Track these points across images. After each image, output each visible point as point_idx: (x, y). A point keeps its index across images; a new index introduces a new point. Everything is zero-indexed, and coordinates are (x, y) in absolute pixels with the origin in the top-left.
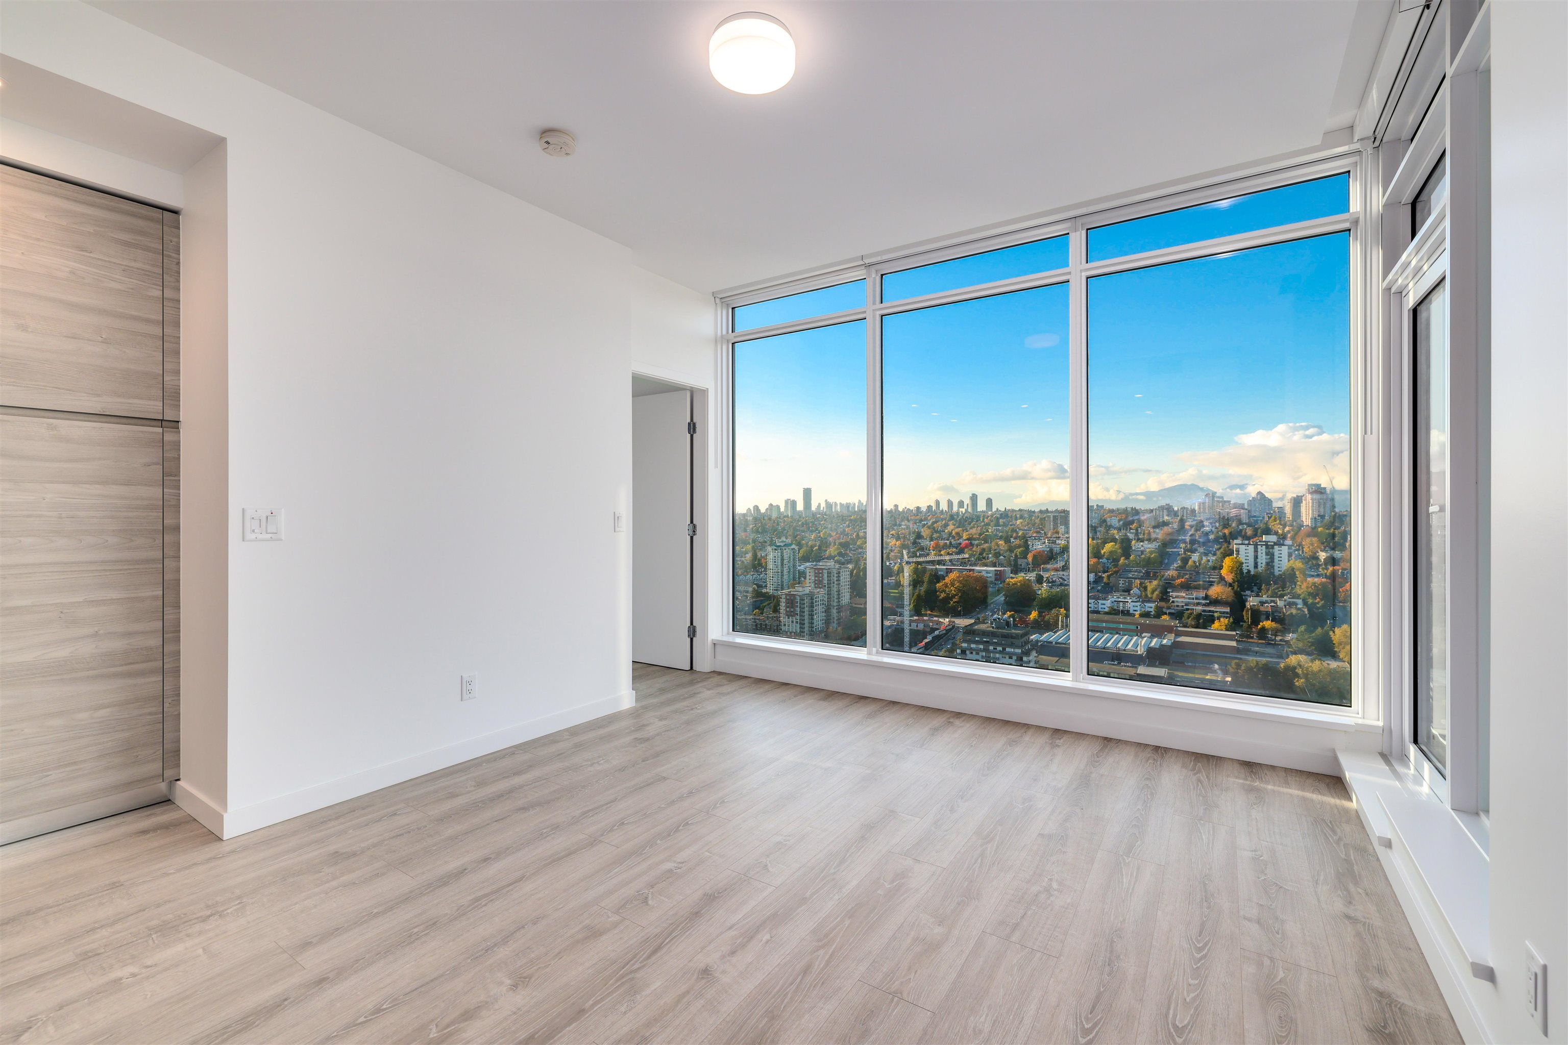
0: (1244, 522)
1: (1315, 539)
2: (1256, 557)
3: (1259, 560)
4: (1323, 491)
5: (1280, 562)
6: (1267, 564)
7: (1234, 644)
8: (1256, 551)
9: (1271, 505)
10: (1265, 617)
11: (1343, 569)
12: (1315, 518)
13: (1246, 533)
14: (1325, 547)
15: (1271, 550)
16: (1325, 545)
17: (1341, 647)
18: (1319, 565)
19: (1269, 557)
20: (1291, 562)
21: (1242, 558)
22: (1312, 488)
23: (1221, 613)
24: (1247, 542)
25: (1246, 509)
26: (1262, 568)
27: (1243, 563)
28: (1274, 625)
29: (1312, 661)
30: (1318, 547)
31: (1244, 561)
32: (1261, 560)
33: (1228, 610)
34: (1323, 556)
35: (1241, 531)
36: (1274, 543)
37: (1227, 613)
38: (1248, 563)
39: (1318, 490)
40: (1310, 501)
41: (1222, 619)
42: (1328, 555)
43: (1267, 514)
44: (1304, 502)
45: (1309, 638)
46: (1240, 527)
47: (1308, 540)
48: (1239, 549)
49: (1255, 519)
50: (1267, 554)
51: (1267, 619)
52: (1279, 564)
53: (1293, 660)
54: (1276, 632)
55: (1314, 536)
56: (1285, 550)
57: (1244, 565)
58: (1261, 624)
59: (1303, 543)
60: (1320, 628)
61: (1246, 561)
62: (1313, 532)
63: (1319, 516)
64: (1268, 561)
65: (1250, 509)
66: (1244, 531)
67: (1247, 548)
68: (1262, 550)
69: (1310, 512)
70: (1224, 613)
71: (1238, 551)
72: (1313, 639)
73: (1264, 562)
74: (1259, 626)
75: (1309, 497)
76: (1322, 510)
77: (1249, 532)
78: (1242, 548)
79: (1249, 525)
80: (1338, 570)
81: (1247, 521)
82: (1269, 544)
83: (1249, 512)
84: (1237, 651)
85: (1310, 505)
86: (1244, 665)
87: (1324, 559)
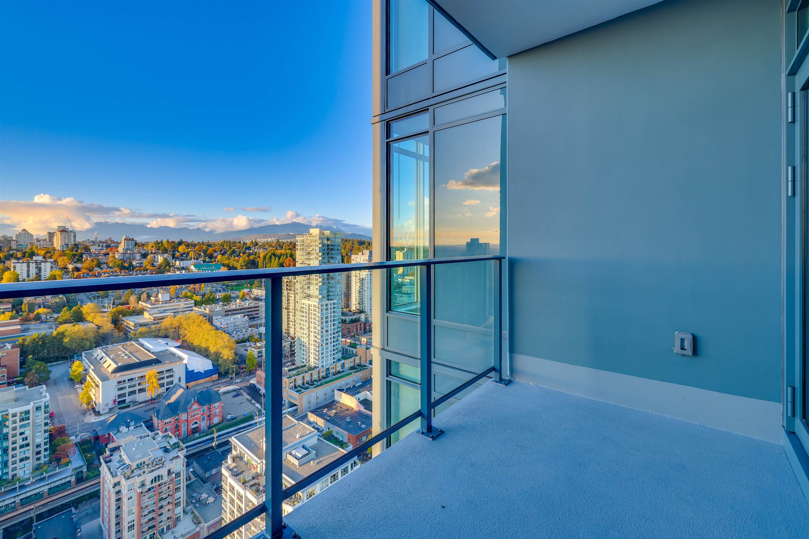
0: (14, 248)
1: (65, 258)
2: (28, 271)
3: (31, 273)
4: (67, 230)
5: (45, 272)
6: (37, 274)
7: (19, 327)
8: (28, 267)
9: (33, 238)
10: (38, 306)
11: (83, 273)
12: (63, 246)
13: (16, 255)
14: (71, 262)
15: (39, 266)
16: (71, 260)
17: (87, 315)
18: (69, 272)
19: (38, 270)
20: (53, 272)
21: (18, 271)
22: (60, 229)
23: (4, 309)
24: (21, 261)
25: (15, 240)
26: (33, 277)
27: (19, 275)
28: (45, 310)
29: (74, 326)
30: (67, 262)
31: (19, 273)
32: (32, 272)
33: (10, 306)
34: (70, 267)
35: (13, 254)
36: (41, 261)
37: (9, 308)
38: (22, 274)
39: (63, 231)
40: (60, 236)
41: (6, 313)
42: (74, 266)
43: (30, 243)
44: (55, 236)
45: (69, 313)
46: (11, 252)
47: (61, 258)
48: (15, 266)
49: (21, 246)
50: (36, 268)
51: (40, 307)
52: (45, 273)
53: (62, 328)
54: (46, 314)
55: (64, 255)
56: (49, 265)
57: (19, 276)
58: (36, 311)
59: (58, 260)
60: (74, 307)
61: (21, 273)
62: (63, 254)
63: (65, 244)
64: (37, 272)
65: (16, 239)
66: (15, 254)
67: (22, 265)
68: (33, 266)
69: (60, 242)
70: (6, 309)
71: (15, 267)
72: (72, 313)
73: (34, 272)
74: (35, 313)
75: (59, 233)
76: (67, 241)
77: (19, 255)
78: (18, 265)
79: (17, 250)
80: (81, 274)
81: (16, 248)
82: (38, 261)
83: (17, 242)
84: (22, 331)
85: (60, 238)
86: (29, 338)
87: (72, 269)
